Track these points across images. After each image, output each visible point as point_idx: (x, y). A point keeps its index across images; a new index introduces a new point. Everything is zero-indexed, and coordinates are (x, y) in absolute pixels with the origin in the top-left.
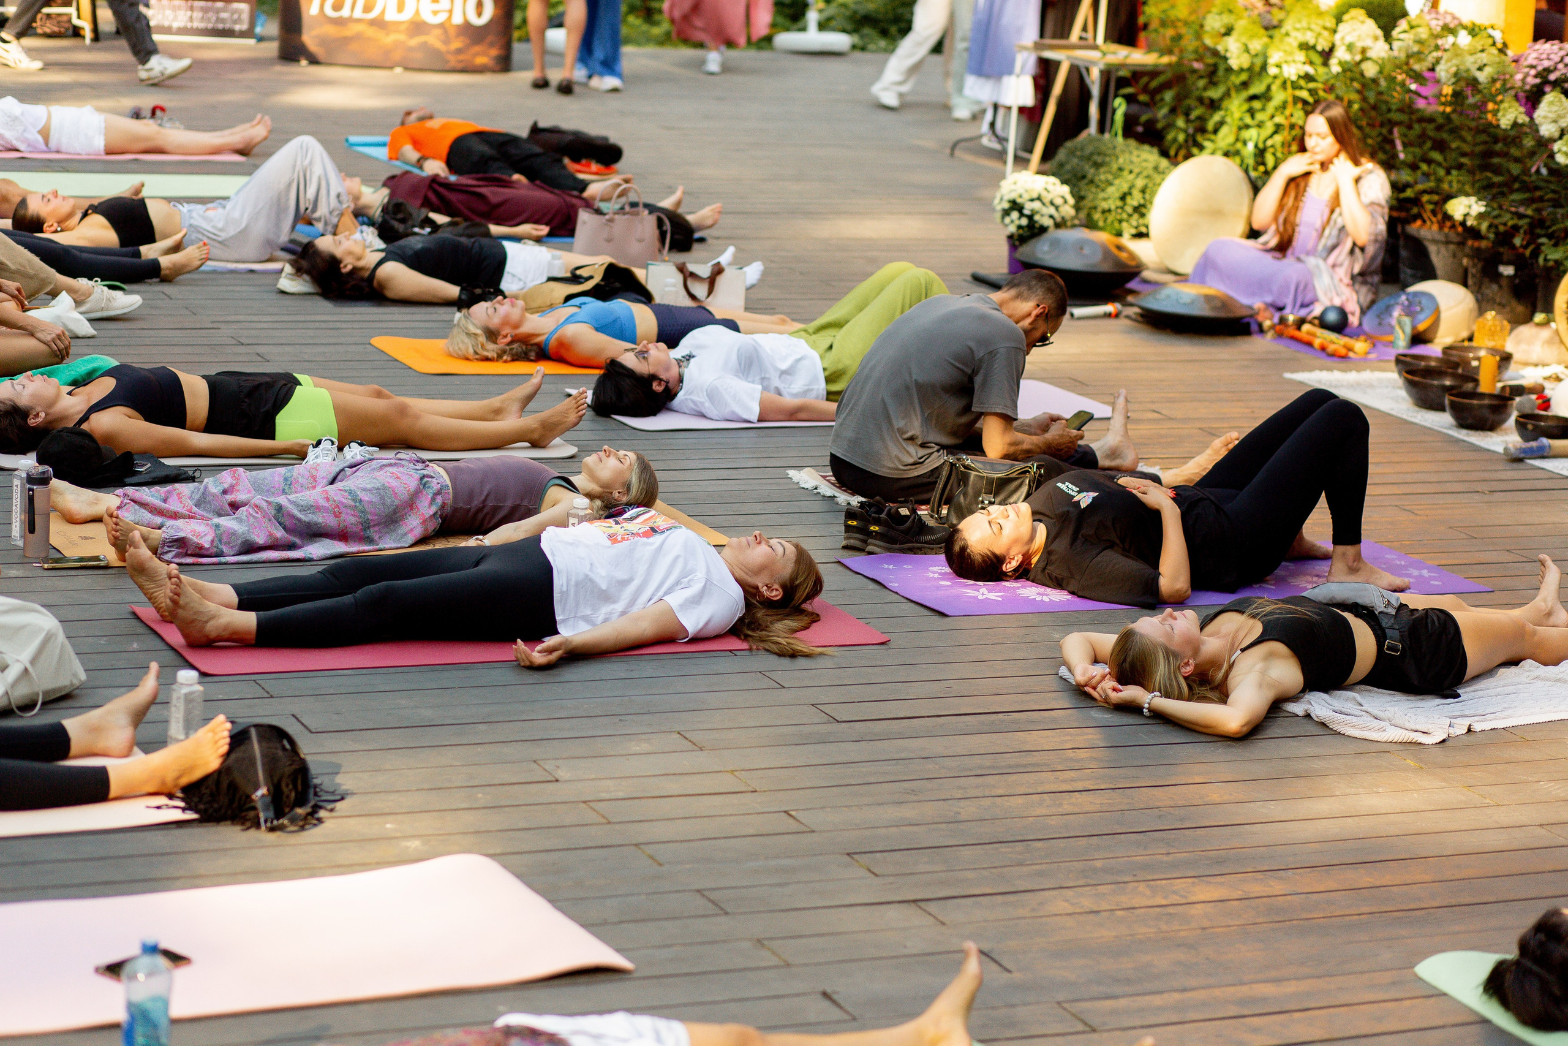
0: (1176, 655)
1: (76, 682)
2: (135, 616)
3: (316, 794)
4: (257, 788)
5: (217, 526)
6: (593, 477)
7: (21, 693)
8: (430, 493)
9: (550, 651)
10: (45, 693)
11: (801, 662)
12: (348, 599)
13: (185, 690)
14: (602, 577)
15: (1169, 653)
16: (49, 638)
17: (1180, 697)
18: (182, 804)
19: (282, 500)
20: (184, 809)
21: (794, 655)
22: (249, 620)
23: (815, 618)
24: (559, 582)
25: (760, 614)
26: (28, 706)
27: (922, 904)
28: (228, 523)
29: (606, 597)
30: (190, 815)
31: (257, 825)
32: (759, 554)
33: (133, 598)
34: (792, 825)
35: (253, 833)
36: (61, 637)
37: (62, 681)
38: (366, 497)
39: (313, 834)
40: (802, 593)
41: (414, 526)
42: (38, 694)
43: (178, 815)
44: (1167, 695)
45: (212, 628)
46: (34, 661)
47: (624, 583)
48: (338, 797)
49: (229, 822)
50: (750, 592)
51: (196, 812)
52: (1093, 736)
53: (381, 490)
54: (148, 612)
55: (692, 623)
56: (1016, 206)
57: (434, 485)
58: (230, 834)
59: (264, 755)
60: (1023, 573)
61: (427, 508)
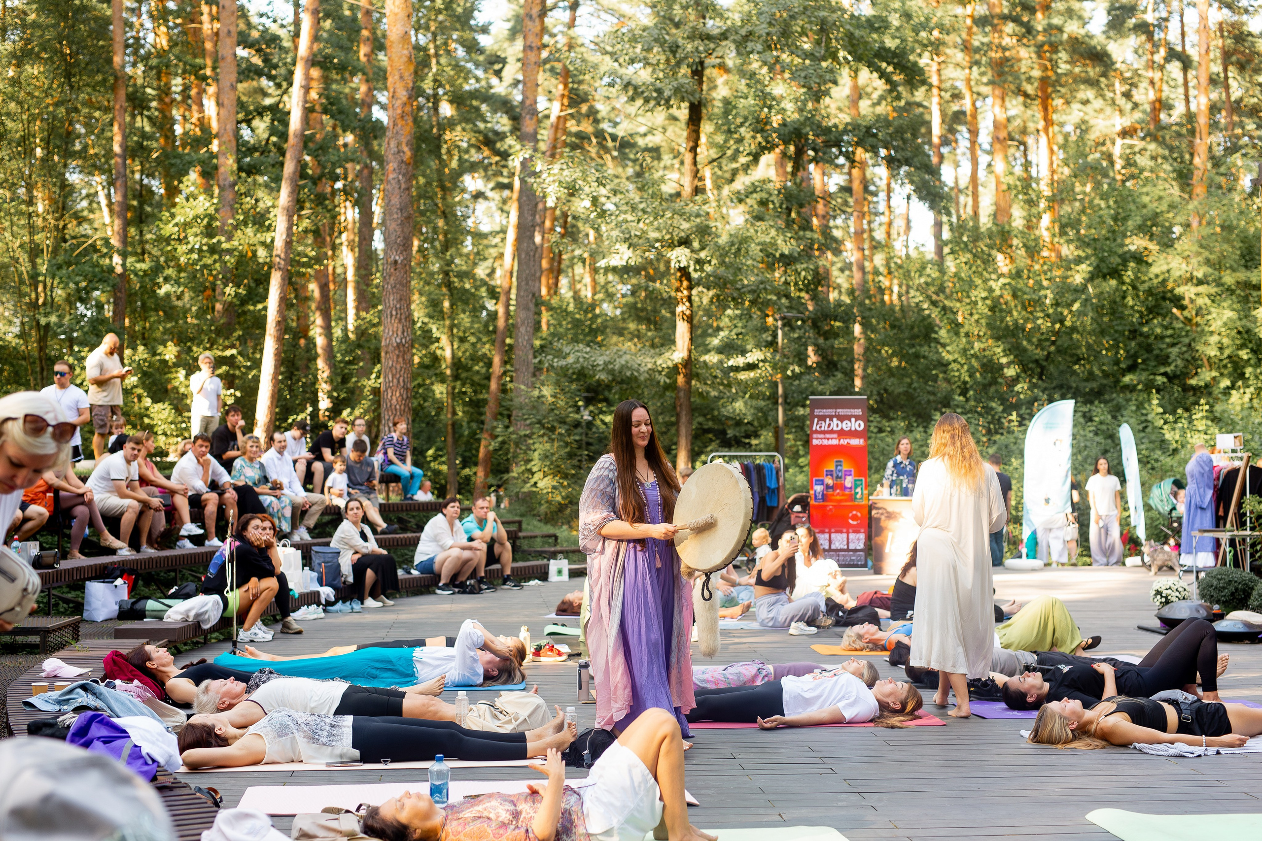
0: (1065, 718)
4: (585, 750)
8: (761, 676)
9: (773, 721)
14: (808, 694)
15: (1061, 717)
21: (895, 728)
23: (919, 717)
24: (785, 696)
25: (886, 713)
29: (808, 703)
38: (731, 677)
40: (909, 707)
50: (883, 706)
53: (738, 674)
55: (848, 715)
56: (1158, 593)
57: (764, 673)
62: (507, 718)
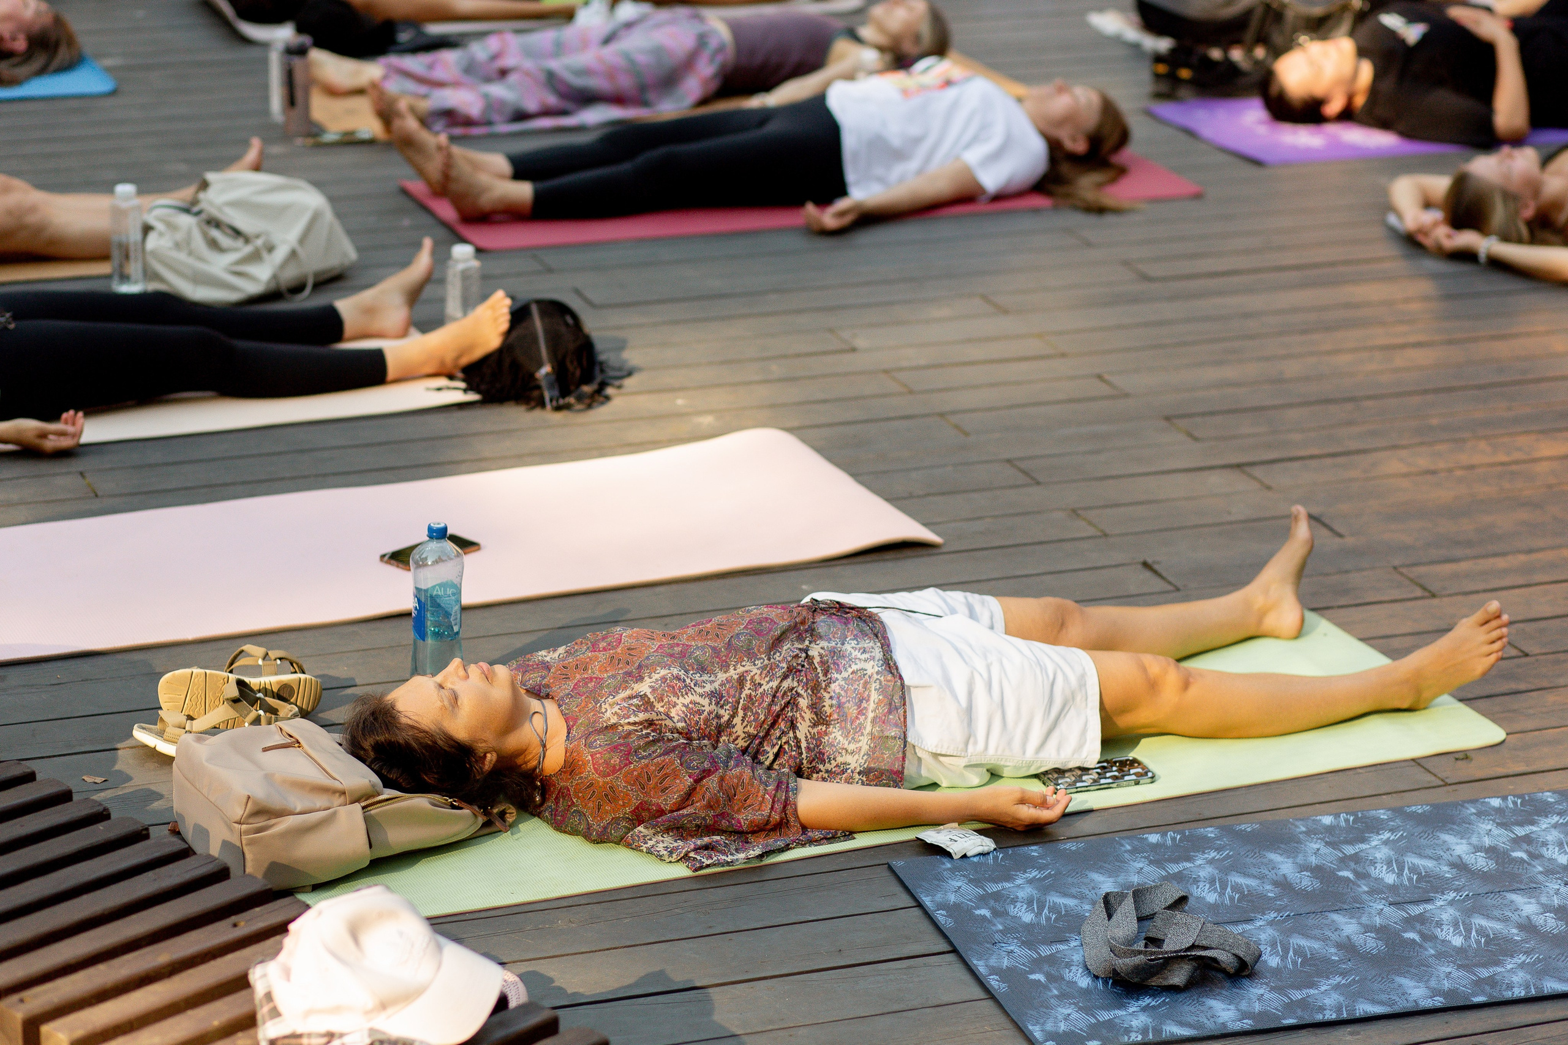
0: (1514, 198)
1: (347, 262)
2: (405, 192)
3: (602, 371)
4: (540, 365)
5: (486, 96)
6: (881, 28)
7: (290, 275)
9: (842, 214)
10: (316, 275)
11: (1109, 219)
12: (626, 167)
13: (461, 266)
14: (895, 133)
15: (1505, 195)
16: (316, 217)
17: (1520, 241)
18: (462, 385)
19: (554, 65)
20: (465, 391)
21: (1100, 210)
22: (524, 191)
23: (1121, 171)
24: (849, 142)
25: (1065, 168)
26: (297, 289)
27: (1247, 469)
28: (498, 90)
29: (899, 155)
30: (472, 397)
31: (541, 404)
32: (1060, 104)
33: (399, 173)
34: (1105, 390)
35: (538, 413)
36: (329, 215)
37: (331, 262)
39: (602, 412)
40: (1108, 145)
41: (693, 87)
42: (306, 277)
43: (459, 397)
44: (1506, 238)
45: (486, 201)
46: (303, 239)
47: (917, 141)
48: (625, 373)
49: (512, 403)
50: (1054, 147)
51: (478, 391)
52: (1425, 287)
53: (658, 51)
54: (417, 187)
55: (991, 180)
57: (714, 42)
58: (515, 415)
59: (547, 332)
60: (1347, 115)
61: (706, 70)
62: (248, 249)
